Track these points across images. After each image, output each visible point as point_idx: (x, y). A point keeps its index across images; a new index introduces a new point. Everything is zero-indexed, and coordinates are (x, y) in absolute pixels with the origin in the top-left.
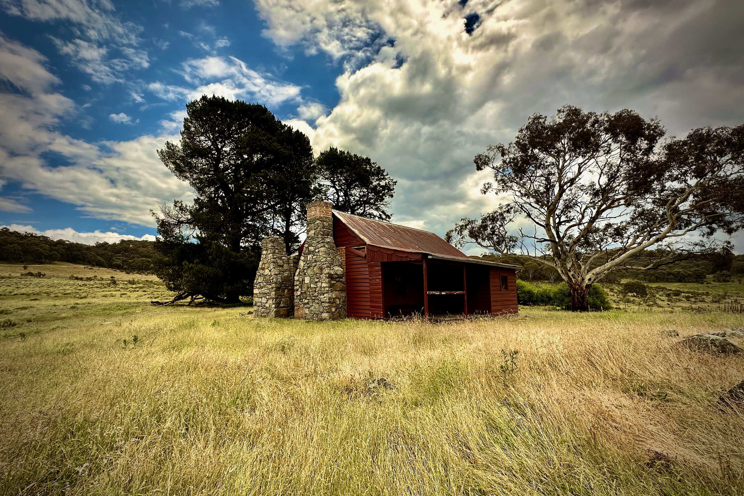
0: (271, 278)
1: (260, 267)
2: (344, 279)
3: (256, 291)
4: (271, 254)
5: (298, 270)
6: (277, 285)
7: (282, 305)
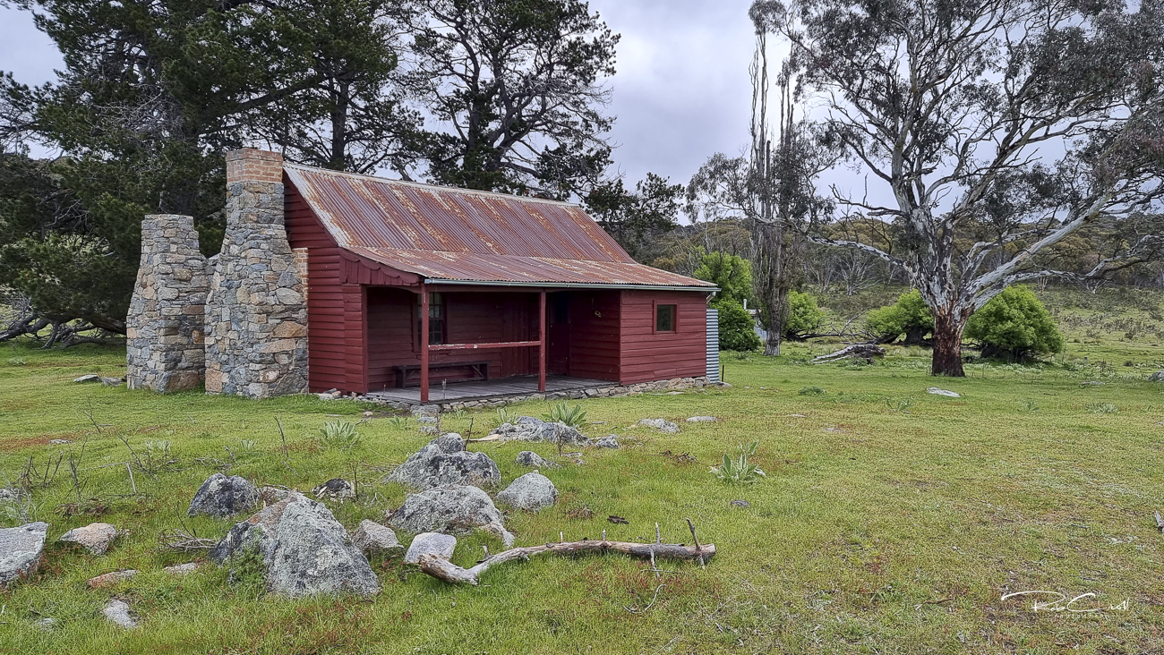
0: (158, 307)
1: (138, 280)
2: (302, 314)
3: (131, 333)
4: (159, 255)
5: (210, 295)
6: (170, 323)
7: (183, 364)
